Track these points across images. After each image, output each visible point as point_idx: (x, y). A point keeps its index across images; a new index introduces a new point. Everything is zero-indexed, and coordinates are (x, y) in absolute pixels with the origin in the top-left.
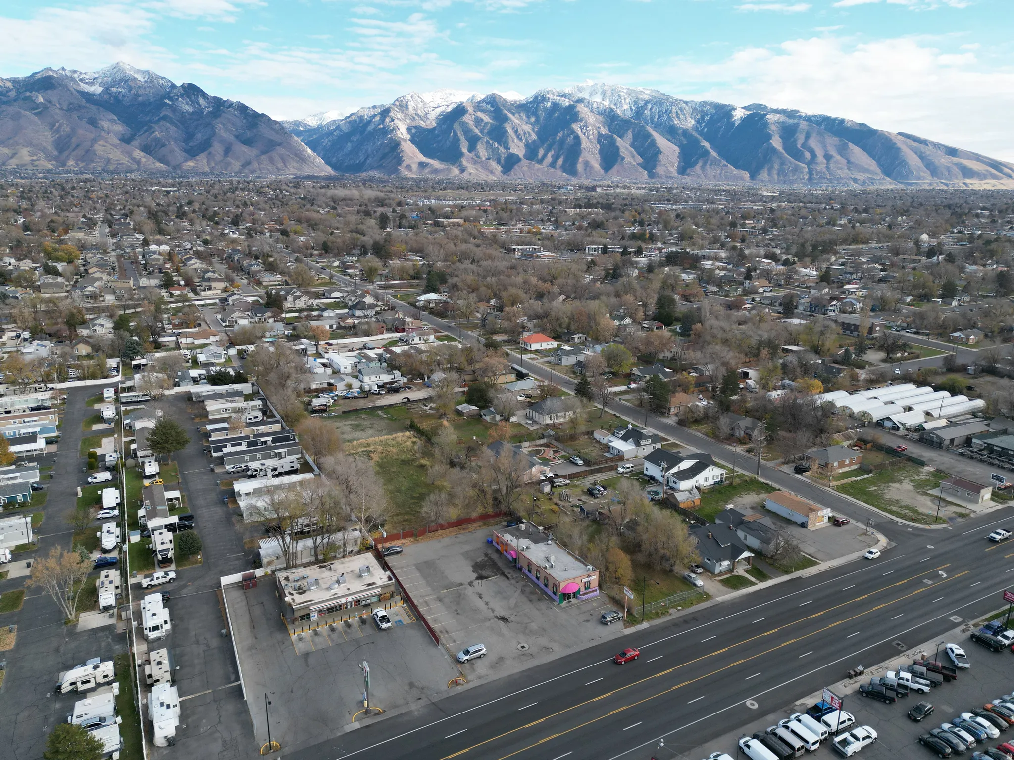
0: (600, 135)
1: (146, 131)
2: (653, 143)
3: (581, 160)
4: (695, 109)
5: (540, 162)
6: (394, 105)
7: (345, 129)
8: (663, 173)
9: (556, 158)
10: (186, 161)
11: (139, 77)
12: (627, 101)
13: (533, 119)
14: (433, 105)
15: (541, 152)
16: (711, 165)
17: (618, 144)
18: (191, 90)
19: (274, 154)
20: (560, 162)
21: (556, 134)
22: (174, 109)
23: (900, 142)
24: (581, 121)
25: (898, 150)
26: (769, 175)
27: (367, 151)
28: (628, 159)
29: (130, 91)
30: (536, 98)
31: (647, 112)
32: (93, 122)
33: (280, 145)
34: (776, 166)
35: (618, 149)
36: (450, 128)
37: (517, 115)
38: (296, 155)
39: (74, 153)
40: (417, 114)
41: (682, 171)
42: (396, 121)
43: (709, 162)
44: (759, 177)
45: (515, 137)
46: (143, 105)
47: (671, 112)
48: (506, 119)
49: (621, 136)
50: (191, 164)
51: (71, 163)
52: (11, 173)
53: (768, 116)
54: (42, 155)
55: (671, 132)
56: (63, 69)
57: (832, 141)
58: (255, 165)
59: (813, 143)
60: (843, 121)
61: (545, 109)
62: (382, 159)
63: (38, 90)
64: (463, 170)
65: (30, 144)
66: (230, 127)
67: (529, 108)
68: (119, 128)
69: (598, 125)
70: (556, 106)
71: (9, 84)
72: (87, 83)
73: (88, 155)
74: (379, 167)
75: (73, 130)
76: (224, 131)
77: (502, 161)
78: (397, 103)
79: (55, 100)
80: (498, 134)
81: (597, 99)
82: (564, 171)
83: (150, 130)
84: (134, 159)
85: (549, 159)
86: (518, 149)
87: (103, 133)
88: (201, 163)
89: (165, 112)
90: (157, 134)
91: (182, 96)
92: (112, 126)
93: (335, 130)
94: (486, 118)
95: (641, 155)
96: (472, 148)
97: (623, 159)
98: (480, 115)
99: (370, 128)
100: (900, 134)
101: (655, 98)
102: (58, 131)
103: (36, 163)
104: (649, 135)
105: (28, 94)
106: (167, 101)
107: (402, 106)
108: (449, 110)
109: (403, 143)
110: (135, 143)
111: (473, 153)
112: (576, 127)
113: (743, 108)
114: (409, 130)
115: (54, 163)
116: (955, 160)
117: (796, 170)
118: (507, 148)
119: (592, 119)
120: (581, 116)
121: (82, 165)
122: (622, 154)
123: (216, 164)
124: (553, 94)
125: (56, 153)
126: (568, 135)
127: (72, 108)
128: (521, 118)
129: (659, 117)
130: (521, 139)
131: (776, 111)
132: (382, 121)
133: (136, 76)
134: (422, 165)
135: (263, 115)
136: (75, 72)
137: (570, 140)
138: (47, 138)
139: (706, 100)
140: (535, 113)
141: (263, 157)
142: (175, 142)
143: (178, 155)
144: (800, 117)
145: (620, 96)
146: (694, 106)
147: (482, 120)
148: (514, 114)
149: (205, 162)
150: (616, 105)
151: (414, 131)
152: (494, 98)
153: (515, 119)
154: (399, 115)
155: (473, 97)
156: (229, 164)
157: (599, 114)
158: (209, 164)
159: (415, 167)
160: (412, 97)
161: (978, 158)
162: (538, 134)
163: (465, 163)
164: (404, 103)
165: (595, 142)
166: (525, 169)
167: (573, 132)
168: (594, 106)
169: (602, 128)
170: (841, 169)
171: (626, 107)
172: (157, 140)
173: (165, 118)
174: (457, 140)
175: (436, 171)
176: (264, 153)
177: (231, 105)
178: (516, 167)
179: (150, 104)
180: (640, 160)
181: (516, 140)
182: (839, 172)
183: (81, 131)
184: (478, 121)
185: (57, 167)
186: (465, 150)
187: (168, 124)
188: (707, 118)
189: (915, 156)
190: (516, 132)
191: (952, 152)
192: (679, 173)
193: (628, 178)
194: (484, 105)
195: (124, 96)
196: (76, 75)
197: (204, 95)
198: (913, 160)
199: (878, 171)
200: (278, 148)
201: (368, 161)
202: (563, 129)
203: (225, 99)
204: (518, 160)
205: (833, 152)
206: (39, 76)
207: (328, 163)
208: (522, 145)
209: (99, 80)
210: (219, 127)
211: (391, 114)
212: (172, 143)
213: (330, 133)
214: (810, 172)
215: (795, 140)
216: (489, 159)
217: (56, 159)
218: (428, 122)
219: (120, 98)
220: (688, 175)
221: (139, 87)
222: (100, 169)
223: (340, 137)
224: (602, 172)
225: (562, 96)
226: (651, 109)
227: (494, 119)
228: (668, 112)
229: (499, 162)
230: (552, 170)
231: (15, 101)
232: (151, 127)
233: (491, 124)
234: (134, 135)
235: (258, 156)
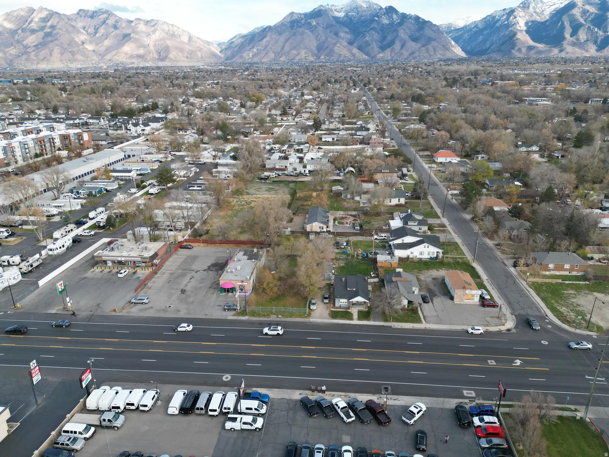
1: (362, 37)
6: (519, 7)
7: (481, 26)
10: (379, 53)
11: (364, 5)
14: (549, 4)
18: (391, 10)
19: (430, 47)
22: (378, 22)
27: (492, 40)
29: (358, 14)
32: (336, 34)
33: (434, 40)
36: (560, 19)
38: (443, 46)
39: (324, 52)
40: (535, 12)
42: (518, 18)
46: (363, 22)
50: (381, 55)
51: (322, 57)
52: (295, 64)
54: (310, 54)
56: (328, 5)
58: (417, 54)
62: (501, 45)
63: (314, 18)
64: (562, 51)
65: (306, 48)
66: (407, 31)
68: (349, 36)
71: (303, 16)
72: (338, 12)
73: (331, 53)
74: (498, 51)
75: (326, 39)
76: (403, 33)
77: (599, 42)
78: (521, 5)
79: (320, 22)
80: (600, 21)
83: (364, 36)
84: (352, 54)
87: (340, 40)
88: (387, 54)
89: (374, 25)
90: (367, 38)
91: (384, 15)
92: (345, 35)
93: (474, 28)
94: (592, 10)
96: (574, 33)
98: (587, 7)
99: (498, 24)
102: (319, 40)
103: (307, 58)
105: (309, 21)
106: (376, 18)
107: (525, 6)
108: (562, 6)
109: (519, 34)
110: (355, 45)
111: (574, 37)
114: (526, 24)
115: (315, 57)
118: (605, 31)
121: (327, 58)
123: (395, 54)
125: (316, 52)
127: (329, 26)
132: (507, 19)
133: (362, 4)
134: (530, 48)
135: (429, 22)
136: (333, 6)
138: (313, 44)
141: (423, 48)
142: (376, 43)
143: (376, 50)
147: (588, 11)
149: (389, 53)
151: (530, 24)
154: (521, 14)
156: (402, 54)
158: (391, 55)
159: (524, 50)
163: (565, 45)
172: (367, 42)
173: (373, 29)
174: (563, 28)
175: (540, 52)
176: (424, 46)
177: (410, 18)
179: (367, 20)
183: (329, 39)
184: (585, 12)
185: (316, 60)
186: (567, 36)
187: (374, 32)
195: (355, 18)
196: (333, 8)
197: (396, 12)
200: (433, 42)
201: (492, 47)
203: (408, 14)
206: (316, 10)
207: (464, 50)
209: (344, 9)
210: (401, 32)
211: (515, 13)
212: (374, 43)
213: (471, 30)
216: (587, 41)
217: (316, 55)
218: (543, 16)
219: (353, 18)
221: (363, 11)
222: (335, 60)
223: (476, 32)
227: (599, 9)
229: (595, 43)
231: (304, 25)
232: (364, 35)
233: (596, 14)
234: (355, 40)
235: (420, 48)
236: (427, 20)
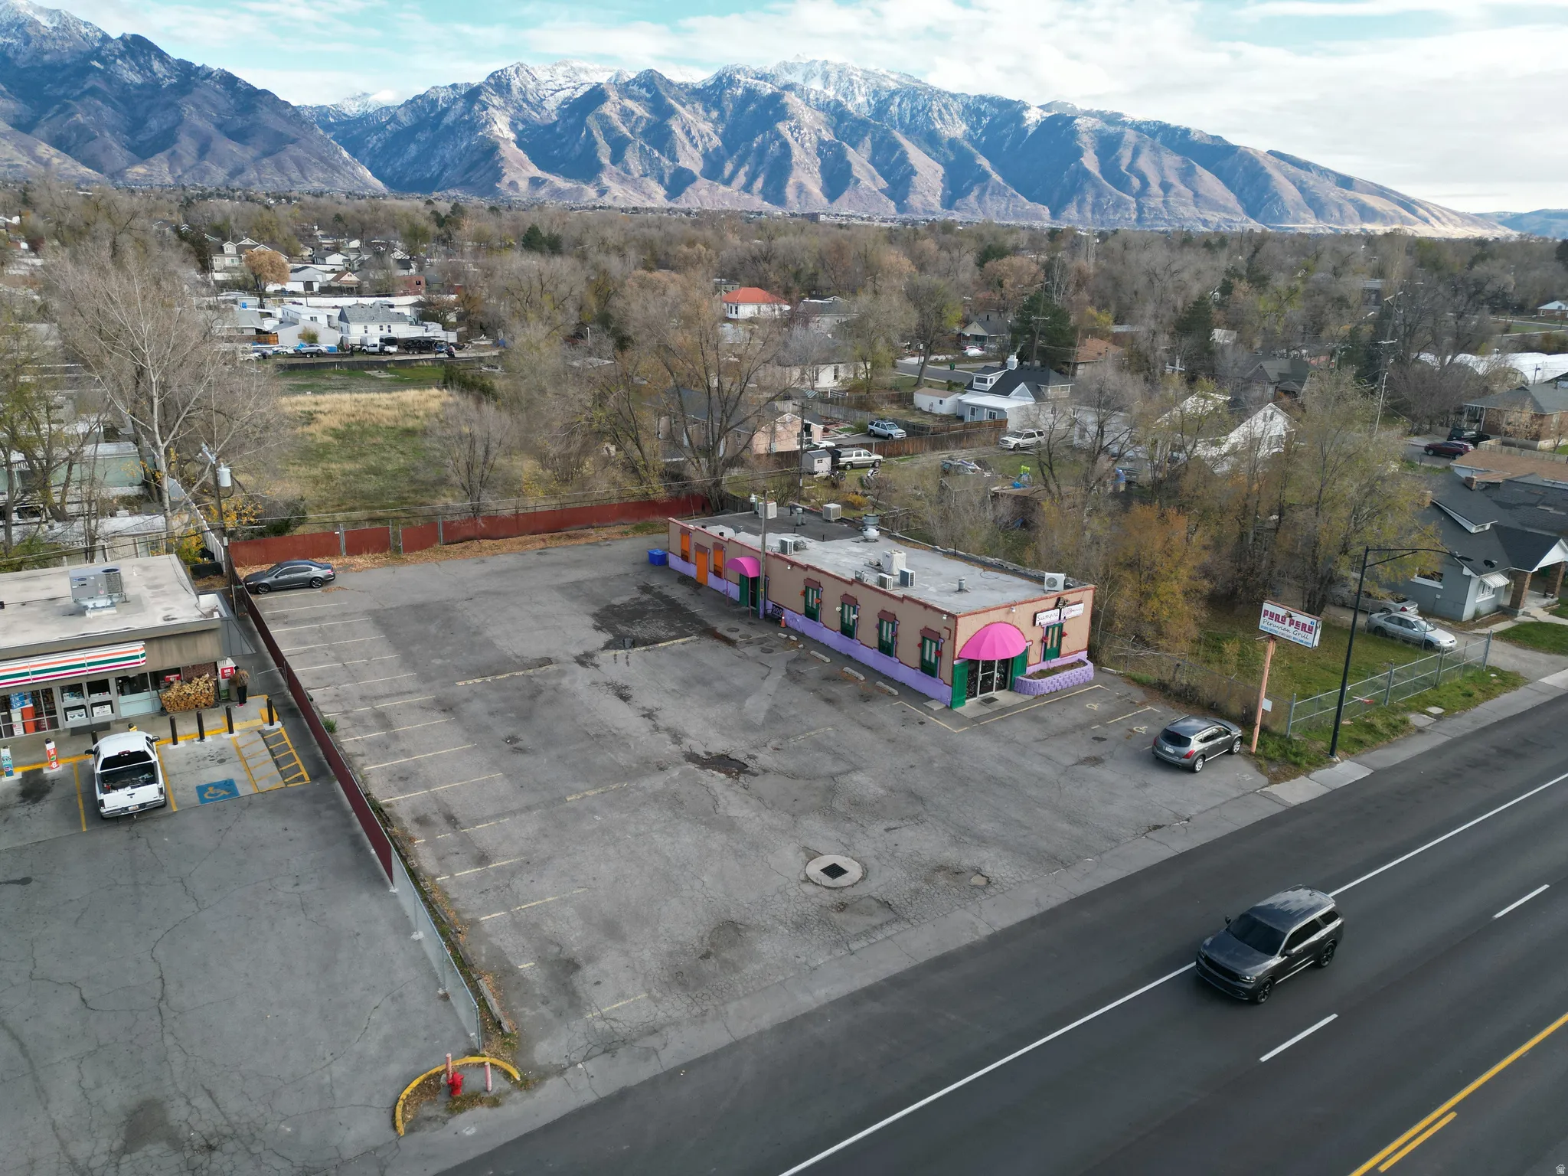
0: (821, 142)
1: (59, 112)
2: (904, 158)
3: (791, 181)
4: (967, 106)
5: (728, 182)
6: (487, 83)
7: (406, 119)
8: (919, 205)
9: (752, 178)
10: (132, 164)
11: (43, 20)
12: (863, 90)
13: (715, 114)
14: (551, 85)
15: (729, 168)
16: (992, 194)
17: (849, 158)
18: (138, 47)
19: (285, 158)
20: (759, 184)
21: (752, 140)
22: (109, 78)
23: (1270, 167)
24: (791, 118)
25: (1268, 177)
26: (1079, 212)
27: (443, 157)
28: (866, 182)
29: (27, 42)
30: (719, 79)
31: (894, 109)
33: (294, 141)
34: (1090, 199)
35: (849, 165)
36: (581, 124)
37: (688, 107)
38: (322, 159)
40: (525, 100)
41: (948, 203)
42: (491, 110)
43: (990, 189)
44: (1065, 214)
45: (686, 141)
46: (52, 68)
47: (930, 110)
48: (671, 112)
49: (854, 146)
50: (140, 170)
53: (1077, 121)
55: (931, 141)
57: (1172, 161)
59: (1144, 163)
60: (1187, 131)
61: (733, 97)
62: (468, 171)
64: (602, 192)
66: (208, 110)
67: (710, 95)
68: (10, 106)
69: (817, 127)
70: (751, 94)
74: (465, 184)
76: (195, 116)
77: (667, 180)
78: (492, 81)
80: (659, 136)
81: (816, 85)
82: (765, 199)
83: (66, 111)
84: (38, 160)
85: (741, 178)
86: (691, 160)
88: (159, 168)
89: (91, 82)
90: (80, 118)
91: (122, 56)
93: (388, 122)
94: (639, 110)
95: (885, 176)
96: (617, 157)
97: (858, 181)
98: (629, 103)
99: (449, 119)
100: (1271, 153)
101: (906, 87)
104: (895, 146)
106: (96, 64)
107: (499, 83)
108: (579, 94)
109: (502, 145)
110: (42, 132)
111: (619, 165)
112: (783, 127)
113: (1040, 107)
114: (513, 125)
116: (1350, 194)
117: (1119, 205)
118: (674, 159)
119: (807, 116)
120: (790, 111)
122: (855, 174)
123: (185, 171)
124: (746, 75)
126: (772, 141)
128: (695, 112)
129: (913, 117)
130: (696, 146)
131: (1088, 114)
132: (468, 109)
133: (37, 17)
134: (535, 182)
135: (265, 92)
137: (774, 149)
139: (983, 93)
140: (718, 105)
141: (265, 161)
142: (113, 133)
143: (119, 155)
144: (1124, 124)
145: (851, 83)
146: (965, 100)
147: (633, 113)
148: (683, 105)
149: (165, 167)
150: (845, 95)
151: (521, 127)
152: (652, 78)
153: (685, 112)
154: (497, 101)
155: (618, 75)
156: (205, 172)
157: (819, 108)
158: (171, 172)
159: (523, 185)
160: (517, 72)
161: (1382, 192)
162: (723, 137)
163: (606, 180)
164: (504, 81)
165: (813, 153)
166: (704, 192)
167: (779, 136)
168: (812, 96)
169: (824, 132)
170: (1185, 204)
171: (861, 100)
172: (80, 129)
173: (93, 92)
174: (592, 144)
175: (558, 193)
176: (267, 154)
177: (209, 74)
178: (689, 190)
179: (65, 66)
180: (883, 183)
181: (688, 146)
182: (1182, 209)
184: (626, 114)
186: (606, 161)
187: (99, 103)
188: (985, 122)
189: (1292, 187)
190: (688, 133)
191: (1346, 182)
192: (943, 206)
193: (866, 212)
194: (635, 88)
195: (16, 52)
197: (161, 55)
198: (1290, 193)
199: (1239, 209)
200: (290, 147)
201: (446, 175)
202: (763, 131)
203: (198, 64)
204: (692, 179)
205: (1173, 179)
207: (377, 174)
208: (697, 155)
210: (189, 111)
211: (483, 98)
212: (107, 134)
213: (382, 127)
214: (1140, 209)
215: (1118, 159)
216: (646, 175)
218: (545, 113)
219: (11, 55)
220: (957, 209)
221: (44, 37)
223: (397, 135)
224: (825, 201)
225: (760, 79)
226: (899, 105)
227: (653, 111)
228: (926, 109)
229: (661, 181)
230: (747, 196)
232: (66, 106)
233: (648, 120)
234: (38, 118)
235: (256, 160)
236: (259, 88)
